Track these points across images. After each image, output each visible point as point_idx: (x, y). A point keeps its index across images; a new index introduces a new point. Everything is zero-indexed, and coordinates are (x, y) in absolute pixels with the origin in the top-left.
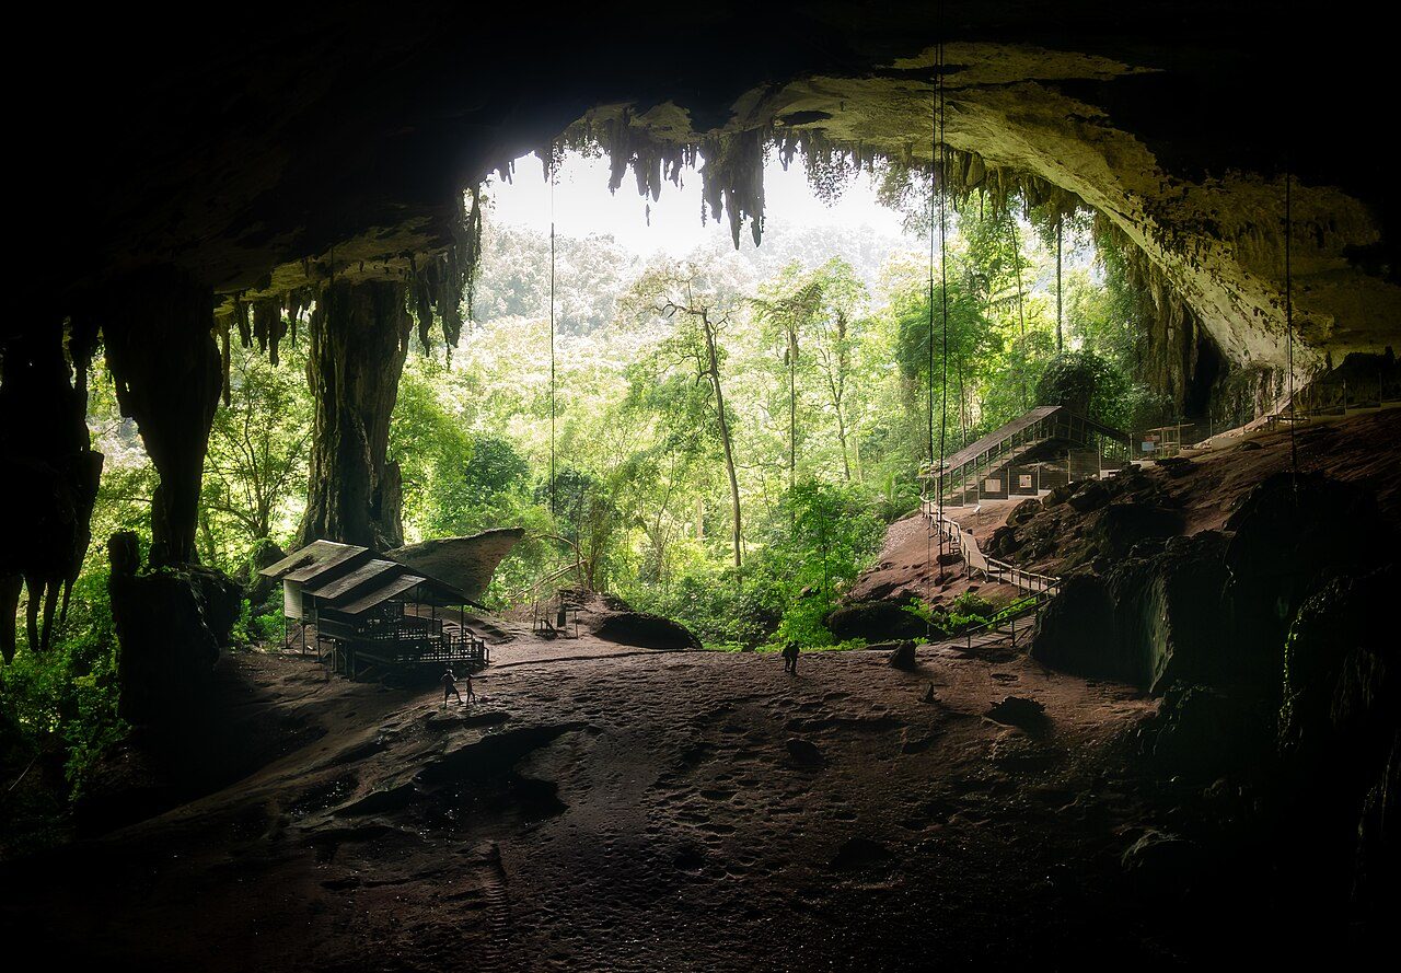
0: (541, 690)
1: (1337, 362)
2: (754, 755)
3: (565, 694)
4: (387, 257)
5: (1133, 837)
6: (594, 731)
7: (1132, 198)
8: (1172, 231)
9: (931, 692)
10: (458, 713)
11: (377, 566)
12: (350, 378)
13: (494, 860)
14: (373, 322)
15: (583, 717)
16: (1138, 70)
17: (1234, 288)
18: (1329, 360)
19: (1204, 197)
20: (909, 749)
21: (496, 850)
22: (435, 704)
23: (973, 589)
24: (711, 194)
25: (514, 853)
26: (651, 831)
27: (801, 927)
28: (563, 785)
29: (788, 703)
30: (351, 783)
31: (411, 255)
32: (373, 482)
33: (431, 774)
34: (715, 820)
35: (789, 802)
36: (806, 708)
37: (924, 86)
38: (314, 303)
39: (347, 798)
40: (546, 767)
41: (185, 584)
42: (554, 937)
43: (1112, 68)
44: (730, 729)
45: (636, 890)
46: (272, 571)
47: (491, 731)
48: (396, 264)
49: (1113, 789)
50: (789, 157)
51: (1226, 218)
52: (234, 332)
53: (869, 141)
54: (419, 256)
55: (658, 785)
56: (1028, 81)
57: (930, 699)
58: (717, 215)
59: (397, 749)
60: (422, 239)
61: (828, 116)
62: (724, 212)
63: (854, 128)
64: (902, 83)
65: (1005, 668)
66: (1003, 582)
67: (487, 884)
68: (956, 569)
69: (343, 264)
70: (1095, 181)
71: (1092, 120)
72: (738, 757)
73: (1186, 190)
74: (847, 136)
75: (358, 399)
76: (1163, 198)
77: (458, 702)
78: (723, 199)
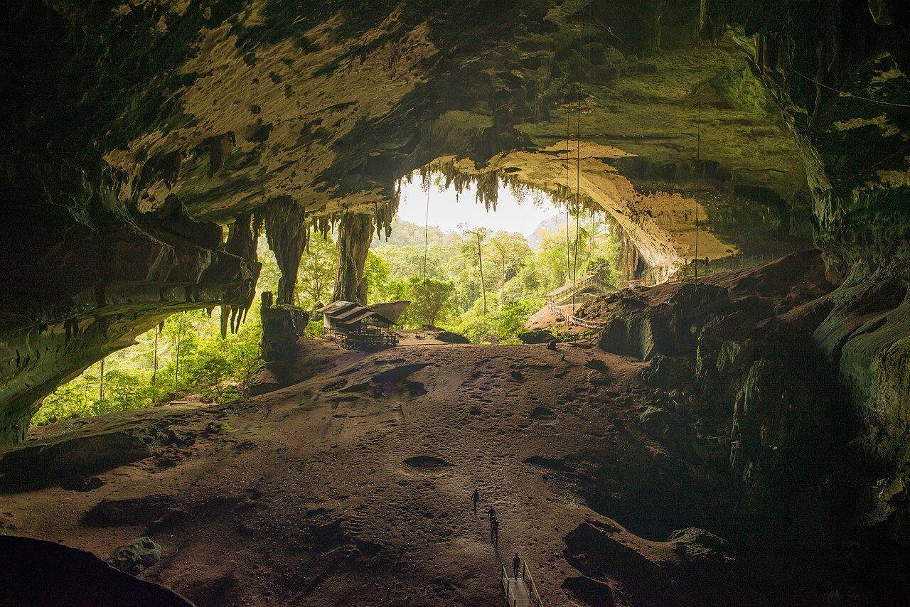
0: (417, 353)
1: (689, 263)
2: (498, 376)
3: (426, 354)
4: (368, 203)
5: (643, 410)
6: (438, 366)
7: (623, 201)
8: (635, 215)
9: (564, 357)
10: (386, 359)
11: (358, 309)
12: (352, 246)
13: (400, 410)
14: (361, 228)
15: (434, 361)
16: (629, 155)
17: (654, 236)
18: (686, 262)
19: (648, 201)
20: (557, 376)
21: (400, 406)
22: (379, 356)
23: (570, 329)
24: (479, 194)
25: (407, 407)
26: (460, 401)
27: (520, 438)
28: (426, 384)
29: (510, 359)
30: (345, 382)
31: (376, 203)
32: (358, 284)
33: (375, 380)
34: (485, 398)
35: (512, 393)
36: (517, 361)
37: (555, 158)
38: (340, 220)
39: (342, 387)
40: (418, 377)
41: (288, 311)
42: (424, 438)
43: (621, 154)
44: (489, 367)
45: (455, 422)
46: (320, 310)
47: (399, 365)
48: (371, 206)
49: (635, 392)
50: (506, 184)
51: (654, 210)
52: (312, 228)
53: (532, 181)
54: (378, 204)
55: (462, 385)
56: (590, 157)
57: (563, 359)
58: (481, 200)
59: (362, 371)
60: (380, 197)
61: (520, 170)
62: (484, 199)
63: (529, 175)
64: (547, 156)
65: (589, 351)
66: (581, 326)
67: (396, 418)
68: (563, 323)
69: (352, 205)
70: (610, 195)
71: (612, 172)
72: (493, 377)
73: (642, 199)
74: (526, 178)
75: (354, 255)
76: (634, 201)
77: (387, 355)
78: (483, 195)
